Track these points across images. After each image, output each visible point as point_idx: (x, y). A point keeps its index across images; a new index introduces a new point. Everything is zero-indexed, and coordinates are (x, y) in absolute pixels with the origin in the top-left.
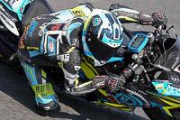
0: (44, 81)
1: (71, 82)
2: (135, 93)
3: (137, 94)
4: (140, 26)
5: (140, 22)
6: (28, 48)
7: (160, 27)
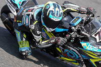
0: (24, 39)
1: (38, 40)
2: (73, 49)
3: (74, 50)
4: (80, 14)
5: (79, 12)
6: (18, 21)
7: (91, 15)
